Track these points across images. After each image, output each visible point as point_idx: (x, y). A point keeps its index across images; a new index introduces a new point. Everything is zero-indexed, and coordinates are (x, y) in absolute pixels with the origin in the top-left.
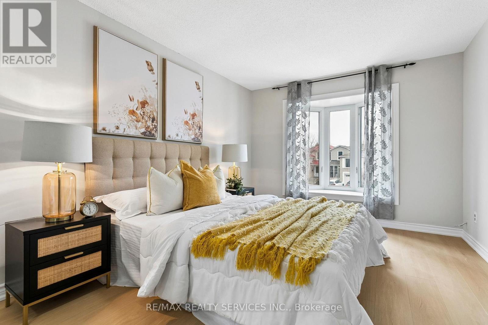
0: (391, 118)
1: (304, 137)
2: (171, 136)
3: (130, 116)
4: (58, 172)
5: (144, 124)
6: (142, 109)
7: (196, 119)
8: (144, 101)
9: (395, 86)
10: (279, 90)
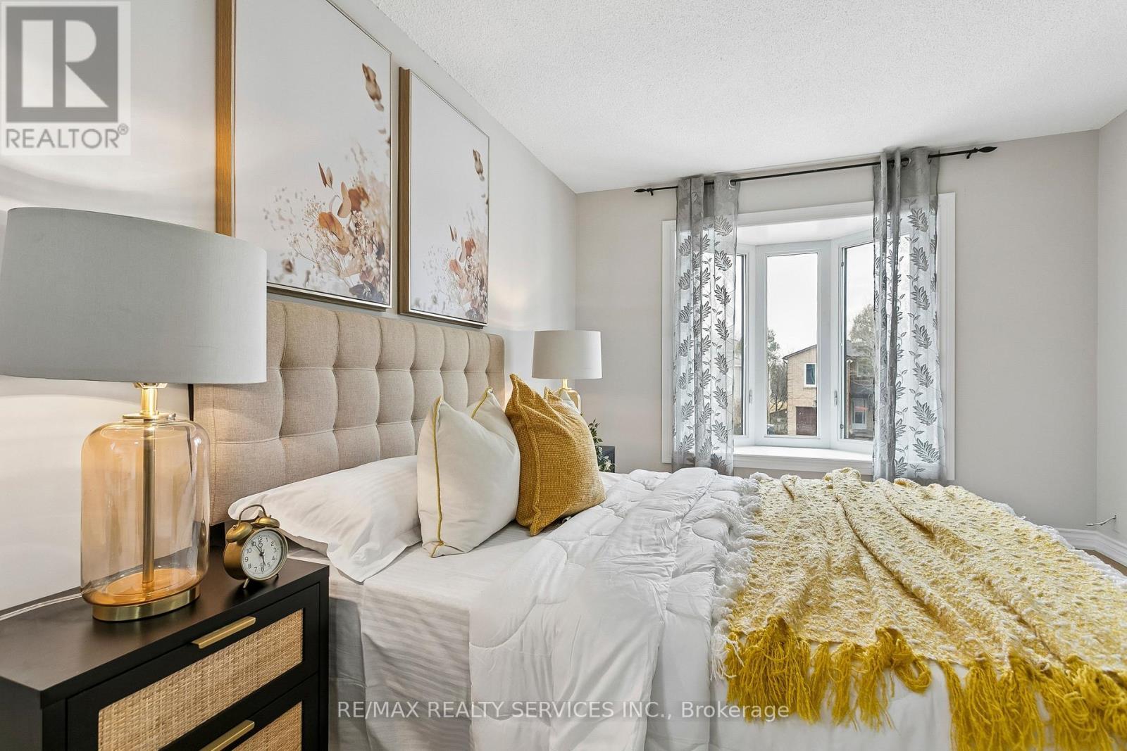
0: (935, 275)
1: (719, 316)
2: (420, 302)
3: (323, 233)
4: (142, 421)
5: (359, 261)
6: (354, 212)
7: (476, 256)
8: (359, 188)
9: (946, 200)
10: (652, 194)
